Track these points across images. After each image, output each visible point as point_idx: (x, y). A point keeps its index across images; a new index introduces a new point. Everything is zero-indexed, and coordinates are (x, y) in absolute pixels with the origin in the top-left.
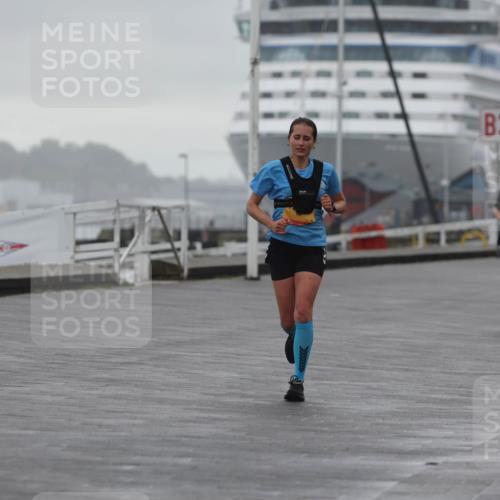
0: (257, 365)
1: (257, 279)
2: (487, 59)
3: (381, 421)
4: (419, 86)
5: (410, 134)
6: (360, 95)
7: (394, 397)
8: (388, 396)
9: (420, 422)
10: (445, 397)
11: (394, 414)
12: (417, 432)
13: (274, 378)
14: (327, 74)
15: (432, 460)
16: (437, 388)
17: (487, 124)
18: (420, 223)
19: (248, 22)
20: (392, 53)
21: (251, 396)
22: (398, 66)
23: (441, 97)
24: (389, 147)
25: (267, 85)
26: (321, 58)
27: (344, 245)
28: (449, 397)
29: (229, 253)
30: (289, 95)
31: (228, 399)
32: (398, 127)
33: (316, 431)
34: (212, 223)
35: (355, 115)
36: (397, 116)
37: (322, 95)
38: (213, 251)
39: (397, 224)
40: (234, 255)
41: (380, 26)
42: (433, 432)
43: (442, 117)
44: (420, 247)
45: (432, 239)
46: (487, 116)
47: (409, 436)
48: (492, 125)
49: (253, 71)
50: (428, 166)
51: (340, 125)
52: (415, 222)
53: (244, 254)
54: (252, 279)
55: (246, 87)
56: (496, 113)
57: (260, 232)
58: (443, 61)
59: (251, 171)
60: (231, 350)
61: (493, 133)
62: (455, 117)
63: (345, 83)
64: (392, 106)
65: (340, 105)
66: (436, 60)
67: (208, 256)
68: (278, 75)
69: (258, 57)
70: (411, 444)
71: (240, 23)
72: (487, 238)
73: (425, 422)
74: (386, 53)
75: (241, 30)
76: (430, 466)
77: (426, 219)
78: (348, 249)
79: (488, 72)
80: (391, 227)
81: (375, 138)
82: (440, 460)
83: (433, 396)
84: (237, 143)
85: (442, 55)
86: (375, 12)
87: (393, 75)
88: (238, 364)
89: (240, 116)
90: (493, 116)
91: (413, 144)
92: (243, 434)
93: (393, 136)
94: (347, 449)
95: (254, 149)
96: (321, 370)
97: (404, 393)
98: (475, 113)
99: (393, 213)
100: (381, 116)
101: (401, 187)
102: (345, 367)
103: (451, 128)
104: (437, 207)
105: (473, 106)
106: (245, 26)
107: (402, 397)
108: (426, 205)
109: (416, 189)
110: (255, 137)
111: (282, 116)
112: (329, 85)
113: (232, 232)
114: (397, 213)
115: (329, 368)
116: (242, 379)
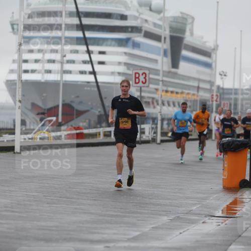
1: (20, 153)
2: (136, 45)
4: (102, 58)
5: (97, 82)
6: (73, 62)
8: (85, 213)
10: (114, 214)
13: (28, 203)
14: (56, 51)
15: (107, 245)
16: (110, 209)
17: (136, 78)
18: (101, 127)
19: (17, 24)
20: (88, 42)
21: (16, 212)
22: (91, 48)
23: (112, 63)
24: (86, 88)
25: (26, 56)
27: (63, 137)
28: (116, 214)
29: (5, 141)
30: (36, 61)
32: (91, 78)
35: (70, 72)
36: (90, 73)
37: (53, 61)
39: (89, 127)
40: (7, 141)
41: (82, 27)
42: (107, 231)
44: (101, 139)
45: (107, 135)
46: (136, 73)
47: (95, 233)
48: (138, 78)
49: (19, 49)
50: (105, 98)
51: (62, 77)
52: (99, 126)
53: (13, 141)
54: (17, 153)
55: (16, 57)
56: (141, 72)
57: (21, 129)
58: (114, 46)
59: (17, 99)
60: (7, 189)
61: (139, 82)
62: (119, 74)
63: (65, 56)
64: (88, 68)
65: (62, 67)
66: (110, 45)
68: (31, 51)
69: (22, 42)
71: (12, 25)
73: (104, 226)
74: (85, 41)
75: (13, 28)
76: (106, 248)
77: (104, 125)
78: (65, 139)
79: (136, 52)
81: (79, 83)
82: (111, 245)
83: (108, 213)
84: (10, 85)
85: (113, 43)
86: (80, 21)
87: (89, 52)
88: (10, 196)
89: (12, 71)
90: (139, 74)
91: (98, 87)
92: (13, 231)
93: (88, 82)
94: (65, 239)
95: (19, 88)
96: (52, 199)
97: (93, 211)
98: (130, 72)
99: (87, 121)
100: (82, 73)
101: (92, 108)
102: (64, 198)
105: (128, 69)
106: (15, 27)
107: (92, 213)
108: (104, 117)
109: (99, 110)
110: (20, 81)
111: (33, 71)
112: (57, 57)
113: (7, 129)
114: (90, 121)
115: (56, 198)
116: (12, 203)
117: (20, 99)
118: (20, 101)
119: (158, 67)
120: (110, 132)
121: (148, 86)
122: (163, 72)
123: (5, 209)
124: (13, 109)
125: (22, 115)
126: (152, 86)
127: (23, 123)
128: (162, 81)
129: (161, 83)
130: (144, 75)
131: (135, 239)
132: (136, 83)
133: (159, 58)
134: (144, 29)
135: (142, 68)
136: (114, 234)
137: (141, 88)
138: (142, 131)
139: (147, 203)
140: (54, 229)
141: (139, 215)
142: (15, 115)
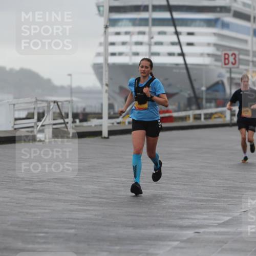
0: (107, 182)
1: (108, 138)
2: (225, 25)
3: (170, 210)
4: (191, 39)
5: (186, 64)
6: (161, 44)
7: (178, 198)
8: (175, 198)
9: (191, 211)
10: (203, 198)
11: (178, 207)
12: (189, 216)
13: (116, 189)
14: (143, 33)
15: (197, 230)
16: (199, 194)
17: (225, 59)
18: (191, 109)
19: (103, 6)
20: (176, 22)
21: (104, 198)
22: (179, 29)
23: (201, 45)
24: (174, 71)
25: (112, 39)
26: (140, 25)
28: (205, 198)
29: (93, 125)
30: (124, 44)
31: (92, 200)
32: (180, 60)
33: (138, 216)
34: (84, 109)
35: (157, 54)
36: (179, 55)
37: (141, 44)
38: (85, 124)
39: (179, 110)
40: (96, 126)
41: (170, 8)
42: (197, 216)
43: (202, 55)
44: (191, 122)
45: (197, 117)
46: (225, 54)
47: (185, 219)
48: (228, 59)
49: (105, 32)
50: (195, 80)
52: (188, 109)
53: (101, 125)
54: (105, 138)
55: (102, 40)
56: (230, 53)
57: (109, 114)
58: (203, 26)
59: (104, 83)
60: (94, 174)
61: (228, 64)
62: (209, 55)
63: (152, 38)
64: (177, 49)
65: (150, 49)
66: (199, 26)
67: (83, 126)
68: (118, 34)
69: (108, 24)
70: (186, 222)
71: (98, 7)
72: (225, 117)
73: (194, 211)
74: (174, 22)
75: (99, 10)
76: (196, 234)
77: (194, 107)
79: (225, 32)
80: (176, 111)
81: (168, 65)
82: (201, 230)
83: (197, 198)
84: (97, 68)
85: (202, 23)
86: (168, 1)
87: (177, 33)
88: (98, 181)
89: (99, 54)
90: (228, 55)
91: (187, 69)
92: (100, 217)
93: (177, 65)
94: (154, 225)
95: (106, 71)
97: (183, 196)
98: (219, 53)
99: (177, 104)
100: (171, 54)
101: (181, 91)
102: (153, 183)
103: (207, 61)
104: (199, 101)
105: (218, 50)
106: (101, 9)
107: (181, 198)
108: (194, 100)
109: (189, 92)
110: (106, 65)
111: (120, 54)
112: (144, 39)
113: (95, 114)
114: (179, 104)
115: (145, 183)
116: (100, 189)
117: (107, 83)
118: (107, 85)
119: (248, 47)
120: (200, 115)
121: (238, 67)
122: (254, 52)
123: (93, 195)
124: (100, 92)
125: (109, 99)
126: (242, 67)
127: (111, 106)
128: (253, 62)
129: (251, 64)
130: (234, 56)
131: (225, 224)
132: (225, 64)
133: (249, 38)
134: (233, 9)
135: (231, 48)
136: (204, 219)
137: (230, 69)
138: (233, 113)
139: (237, 187)
140: (143, 215)
141: (230, 199)
142: (101, 99)
